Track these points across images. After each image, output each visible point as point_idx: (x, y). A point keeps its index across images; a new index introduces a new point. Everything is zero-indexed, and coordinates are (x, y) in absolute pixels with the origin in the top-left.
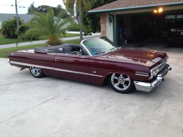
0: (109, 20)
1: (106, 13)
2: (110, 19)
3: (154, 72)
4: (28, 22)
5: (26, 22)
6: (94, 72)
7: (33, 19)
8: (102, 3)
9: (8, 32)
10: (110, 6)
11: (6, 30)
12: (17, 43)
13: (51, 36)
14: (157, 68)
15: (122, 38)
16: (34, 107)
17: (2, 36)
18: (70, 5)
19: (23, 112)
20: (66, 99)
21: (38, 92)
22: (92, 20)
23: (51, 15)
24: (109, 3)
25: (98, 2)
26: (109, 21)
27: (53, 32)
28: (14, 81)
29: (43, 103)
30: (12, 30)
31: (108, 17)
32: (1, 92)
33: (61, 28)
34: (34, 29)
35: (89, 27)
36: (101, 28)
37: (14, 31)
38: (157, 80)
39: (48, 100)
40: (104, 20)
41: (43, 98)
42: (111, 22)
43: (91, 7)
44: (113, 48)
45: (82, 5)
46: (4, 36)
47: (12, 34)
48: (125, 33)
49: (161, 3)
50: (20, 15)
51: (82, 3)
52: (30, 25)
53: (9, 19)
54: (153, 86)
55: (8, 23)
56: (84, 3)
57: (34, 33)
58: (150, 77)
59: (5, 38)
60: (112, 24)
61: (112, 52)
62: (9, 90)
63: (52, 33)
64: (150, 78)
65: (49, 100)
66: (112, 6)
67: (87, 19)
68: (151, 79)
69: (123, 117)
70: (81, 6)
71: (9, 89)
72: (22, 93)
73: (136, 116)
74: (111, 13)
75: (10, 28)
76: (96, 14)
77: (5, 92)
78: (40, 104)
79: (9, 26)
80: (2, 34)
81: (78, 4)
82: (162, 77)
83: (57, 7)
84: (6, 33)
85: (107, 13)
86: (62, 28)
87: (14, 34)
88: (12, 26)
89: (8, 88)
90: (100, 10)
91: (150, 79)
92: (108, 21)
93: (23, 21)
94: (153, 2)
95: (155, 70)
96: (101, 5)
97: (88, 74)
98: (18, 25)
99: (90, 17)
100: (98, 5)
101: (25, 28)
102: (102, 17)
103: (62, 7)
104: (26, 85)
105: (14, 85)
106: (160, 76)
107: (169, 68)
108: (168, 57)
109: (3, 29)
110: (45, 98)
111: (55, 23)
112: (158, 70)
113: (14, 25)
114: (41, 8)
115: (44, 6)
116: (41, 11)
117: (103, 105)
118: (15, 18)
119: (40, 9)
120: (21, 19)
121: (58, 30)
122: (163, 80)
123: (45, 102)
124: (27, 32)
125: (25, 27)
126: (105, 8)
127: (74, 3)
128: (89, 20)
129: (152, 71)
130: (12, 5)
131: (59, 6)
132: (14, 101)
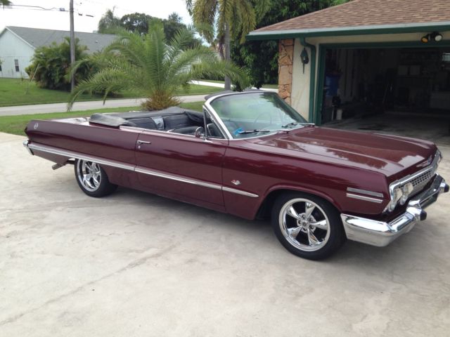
0: (302, 56)
1: (294, 40)
2: (304, 54)
3: (400, 194)
4: (97, 52)
5: (92, 51)
6: (236, 184)
7: (112, 45)
8: (284, 14)
9: (48, 73)
10: (306, 20)
11: (44, 69)
12: (69, 102)
13: (154, 90)
14: (407, 182)
15: (330, 104)
16: (109, 276)
17: (34, 83)
18: (203, 16)
19: (81, 288)
20: (191, 261)
21: (119, 235)
22: (254, 56)
23: (158, 37)
24: (301, 14)
25: (272, 10)
26: (302, 59)
27: (161, 81)
28: (58, 201)
29: (132, 265)
30: (59, 68)
31: (298, 49)
32: (27, 229)
33: (179, 72)
34: (113, 71)
35: (248, 71)
36: (280, 76)
37: (63, 72)
38: (407, 215)
39: (145, 259)
40: (289, 56)
41: (131, 251)
42: (305, 62)
43: (255, 23)
44: (292, 124)
45: (235, 18)
46: (39, 84)
47: (57, 80)
48: (339, 92)
49: (442, 20)
50: (79, 33)
51: (234, 10)
52: (106, 60)
53: (54, 43)
54: (396, 231)
55: (50, 52)
56: (239, 13)
57: (114, 82)
58: (388, 206)
59: (41, 87)
60: (308, 66)
61: (288, 132)
62: (45, 225)
63: (158, 83)
64: (386, 209)
65: (148, 260)
66: (312, 23)
67: (243, 51)
68: (390, 211)
69: (350, 326)
70: (231, 18)
71: (46, 221)
72: (78, 234)
73: (386, 326)
74: (309, 40)
75: (55, 66)
76: (266, 41)
77: (36, 229)
78: (124, 269)
79: (51, 59)
80: (33, 78)
81: (223, 13)
82: (423, 208)
83: (167, 19)
84: (43, 76)
85: (297, 40)
86: (181, 71)
87: (62, 80)
88: (59, 60)
89: (44, 217)
90: (279, 29)
91: (387, 211)
92: (300, 58)
93: (86, 48)
94: (421, 17)
95: (401, 187)
96: (281, 19)
97: (219, 187)
98: (73, 57)
99: (250, 46)
100: (274, 18)
101: (90, 67)
102: (283, 50)
103: (180, 18)
104: (88, 214)
105: (60, 211)
106: (416, 206)
107: (443, 185)
108: (441, 158)
109: (36, 66)
110: (137, 251)
111: (167, 58)
112: (411, 188)
113: (64, 59)
114: (131, 20)
115: (137, 14)
116: (130, 26)
117: (292, 286)
118: (67, 42)
119: (128, 23)
120: (81, 44)
121: (171, 76)
122: (423, 216)
123: (137, 265)
124: (97, 78)
125: (90, 63)
126: (293, 27)
127: (215, 10)
128: (247, 54)
129: (395, 188)
130: (62, 10)
131: (174, 17)
132: (57, 255)
